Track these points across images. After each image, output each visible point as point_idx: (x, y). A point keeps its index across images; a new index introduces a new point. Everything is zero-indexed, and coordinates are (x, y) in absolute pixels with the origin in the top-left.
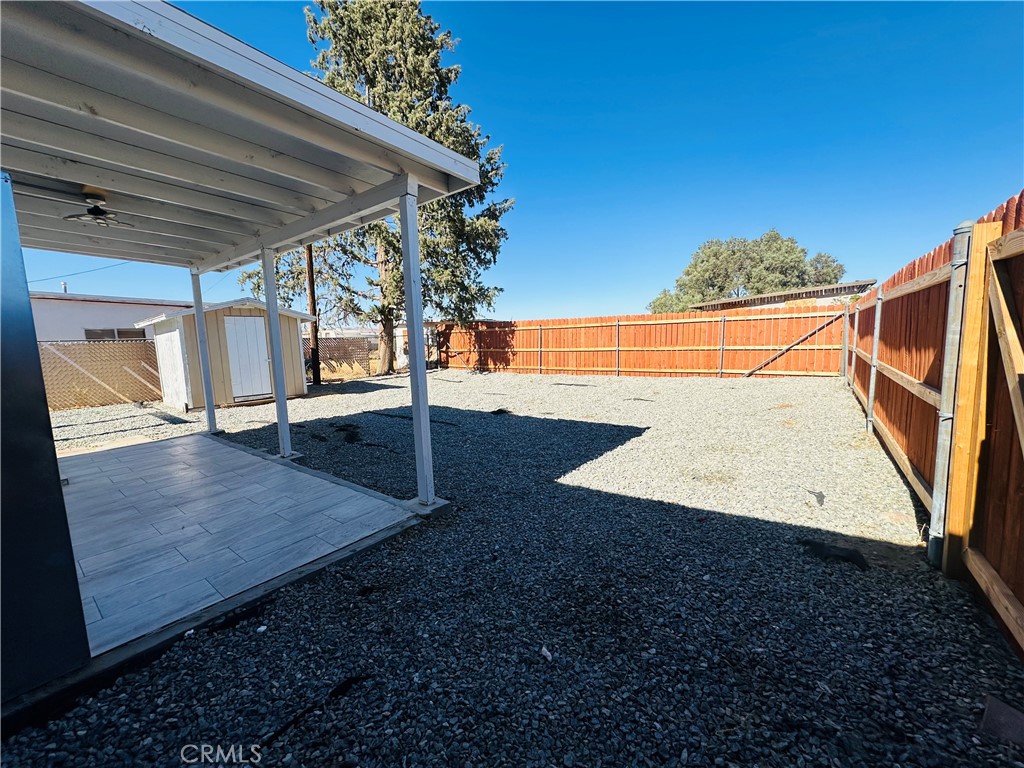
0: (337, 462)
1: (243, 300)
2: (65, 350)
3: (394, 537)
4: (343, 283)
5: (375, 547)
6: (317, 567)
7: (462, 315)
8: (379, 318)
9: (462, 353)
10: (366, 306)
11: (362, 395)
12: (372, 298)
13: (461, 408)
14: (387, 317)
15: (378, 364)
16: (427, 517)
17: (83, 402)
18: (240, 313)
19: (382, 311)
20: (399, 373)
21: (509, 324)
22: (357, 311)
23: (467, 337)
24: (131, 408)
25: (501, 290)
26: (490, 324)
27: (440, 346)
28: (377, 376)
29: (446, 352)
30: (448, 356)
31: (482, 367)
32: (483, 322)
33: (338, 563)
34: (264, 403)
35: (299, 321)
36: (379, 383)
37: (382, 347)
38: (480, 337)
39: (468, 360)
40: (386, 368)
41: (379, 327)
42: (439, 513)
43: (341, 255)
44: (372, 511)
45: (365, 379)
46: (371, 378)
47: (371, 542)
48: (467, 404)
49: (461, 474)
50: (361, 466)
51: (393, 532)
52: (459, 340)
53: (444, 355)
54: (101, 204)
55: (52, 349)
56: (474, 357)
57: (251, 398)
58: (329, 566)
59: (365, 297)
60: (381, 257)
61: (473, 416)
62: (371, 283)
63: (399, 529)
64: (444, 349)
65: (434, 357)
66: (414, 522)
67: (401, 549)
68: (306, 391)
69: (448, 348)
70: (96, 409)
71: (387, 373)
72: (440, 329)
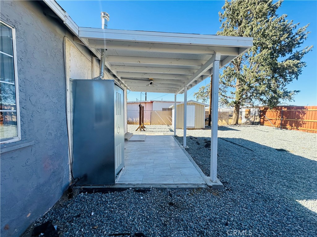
0: (197, 153)
1: (190, 101)
2: (158, 112)
3: (193, 189)
4: (223, 94)
5: (185, 189)
6: (165, 187)
7: (273, 103)
8: (234, 105)
9: (271, 120)
10: (230, 101)
11: (222, 131)
12: (233, 98)
13: (260, 144)
14: (237, 105)
15: (232, 121)
16: (210, 187)
17: (159, 124)
18: (190, 104)
19: (235, 103)
20: (240, 125)
21: (302, 108)
22: (227, 102)
23: (275, 114)
24: (166, 126)
25: (298, 91)
26: (289, 107)
27: (260, 116)
28: (231, 125)
29: (263, 119)
30: (264, 120)
31: (283, 126)
32: (285, 107)
33: (172, 189)
34: (192, 129)
35: (205, 106)
36: (231, 128)
37: (234, 115)
38: (282, 114)
39: (275, 123)
40: (235, 123)
41: (234, 108)
42: (216, 188)
43: (223, 85)
44: (193, 175)
45: (226, 125)
46: (228, 126)
47: (184, 186)
48: (266, 142)
49: (239, 174)
50: (203, 157)
51: (193, 187)
52: (270, 114)
53: (262, 120)
54: (152, 81)
56: (279, 122)
57: (189, 128)
58: (168, 188)
59: (230, 98)
60: (238, 83)
61: (265, 148)
62: (232, 93)
63: (196, 187)
64: (263, 117)
65: (258, 120)
66: (203, 186)
67: (193, 195)
68: (204, 128)
70: (161, 125)
71: (235, 125)
72: (261, 109)
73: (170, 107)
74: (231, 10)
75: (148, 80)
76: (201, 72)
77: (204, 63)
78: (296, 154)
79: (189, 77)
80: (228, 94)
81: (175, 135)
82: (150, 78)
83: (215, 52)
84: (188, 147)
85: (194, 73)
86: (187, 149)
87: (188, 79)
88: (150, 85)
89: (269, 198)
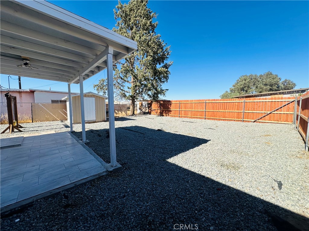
0: (98, 145)
1: (89, 92)
2: (44, 105)
3: (94, 180)
4: (122, 88)
5: (85, 184)
6: (58, 191)
7: (155, 97)
8: (131, 99)
9: (155, 110)
10: (127, 94)
11: (122, 122)
12: (129, 92)
13: (149, 128)
14: (133, 98)
15: (130, 113)
16: (111, 172)
17: (47, 120)
18: (88, 96)
19: (131, 96)
20: (136, 115)
21: (169, 101)
22: (125, 96)
23: (157, 105)
24: (59, 123)
25: (168, 90)
26: (164, 101)
27: (149, 107)
28: (129, 116)
29: (151, 109)
30: (151, 111)
31: (161, 114)
32: (162, 101)
33: (67, 190)
34: (93, 123)
35: (105, 99)
36: (129, 118)
37: (131, 107)
38: (161, 104)
39: (157, 112)
40: (132, 114)
41: (131, 101)
42: (116, 171)
43: (121, 80)
44: (94, 167)
45: (125, 116)
46: (127, 117)
47: (84, 181)
48: (152, 126)
49: (135, 153)
50: (104, 147)
51: (94, 178)
52: (155, 106)
53: (150, 110)
54: (28, 62)
55: (41, 105)
56: (159, 111)
57: (90, 121)
58: (62, 191)
59: (127, 92)
60: (132, 80)
61: (151, 131)
62: (129, 88)
63: (97, 176)
64: (150, 109)
65: (147, 111)
66: (105, 174)
67: (94, 186)
68: (106, 120)
69: (151, 108)
70: (50, 122)
71: (132, 115)
72: (149, 102)
73: (63, 99)
74: (124, 13)
75: (20, 58)
76: (96, 62)
77: (99, 53)
78: (167, 131)
79: (84, 66)
80: (126, 89)
81: (72, 131)
82: (24, 55)
83: (108, 45)
84: (88, 141)
85: (89, 62)
86: (87, 144)
87: (83, 67)
88: (24, 66)
89: (152, 165)
